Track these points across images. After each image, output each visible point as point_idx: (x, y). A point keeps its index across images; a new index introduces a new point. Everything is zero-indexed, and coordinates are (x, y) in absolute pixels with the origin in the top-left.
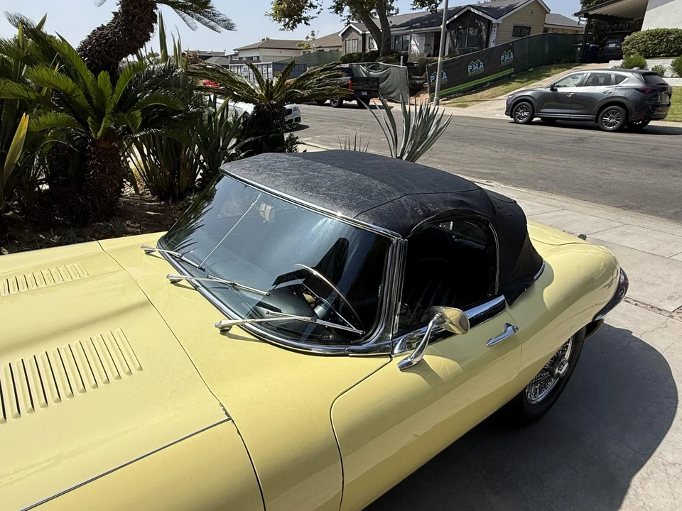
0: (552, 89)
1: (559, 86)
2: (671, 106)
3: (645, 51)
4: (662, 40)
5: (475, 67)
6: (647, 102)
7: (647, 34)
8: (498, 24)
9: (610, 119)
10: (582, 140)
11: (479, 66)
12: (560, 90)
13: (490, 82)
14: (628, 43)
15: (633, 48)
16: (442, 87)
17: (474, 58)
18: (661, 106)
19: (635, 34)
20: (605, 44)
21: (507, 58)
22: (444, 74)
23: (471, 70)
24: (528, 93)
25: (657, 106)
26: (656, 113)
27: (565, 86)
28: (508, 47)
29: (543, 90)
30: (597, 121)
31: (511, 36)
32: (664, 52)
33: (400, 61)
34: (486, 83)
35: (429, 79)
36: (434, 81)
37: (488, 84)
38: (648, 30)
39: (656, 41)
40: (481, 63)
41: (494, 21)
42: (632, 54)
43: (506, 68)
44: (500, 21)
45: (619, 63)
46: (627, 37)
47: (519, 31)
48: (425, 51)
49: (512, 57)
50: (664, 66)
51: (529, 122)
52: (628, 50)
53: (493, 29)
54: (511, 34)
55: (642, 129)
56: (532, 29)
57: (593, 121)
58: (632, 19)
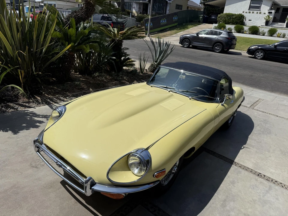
0: (197, 35)
1: (199, 34)
2: (236, 44)
3: (225, 21)
4: (231, 18)
5: (163, 21)
6: (229, 43)
7: (226, 15)
8: (170, 3)
9: (217, 48)
10: (209, 55)
11: (165, 21)
12: (200, 36)
13: (169, 28)
14: (219, 17)
15: (221, 19)
16: (151, 29)
17: (163, 17)
18: (233, 44)
19: (221, 14)
20: (211, 16)
21: (175, 18)
22: (151, 23)
23: (162, 22)
24: (188, 36)
25: (232, 44)
26: (232, 47)
27: (201, 34)
28: (175, 14)
29: (194, 35)
30: (213, 49)
31: (175, 9)
32: (232, 22)
33: (130, 15)
34: (167, 28)
35: (145, 25)
36: (147, 26)
37: (168, 29)
38: (226, 13)
39: (229, 18)
40: (166, 20)
41: (169, 2)
42: (221, 22)
43: (175, 22)
44: (171, 2)
45: (216, 25)
46: (219, 15)
47: (178, 7)
48: (139, 11)
49: (177, 18)
50: (232, 28)
51: (188, 47)
52: (219, 20)
53: (168, 5)
54: (175, 8)
55: (227, 52)
56: (183, 6)
57: (211, 48)
58: (219, 7)
